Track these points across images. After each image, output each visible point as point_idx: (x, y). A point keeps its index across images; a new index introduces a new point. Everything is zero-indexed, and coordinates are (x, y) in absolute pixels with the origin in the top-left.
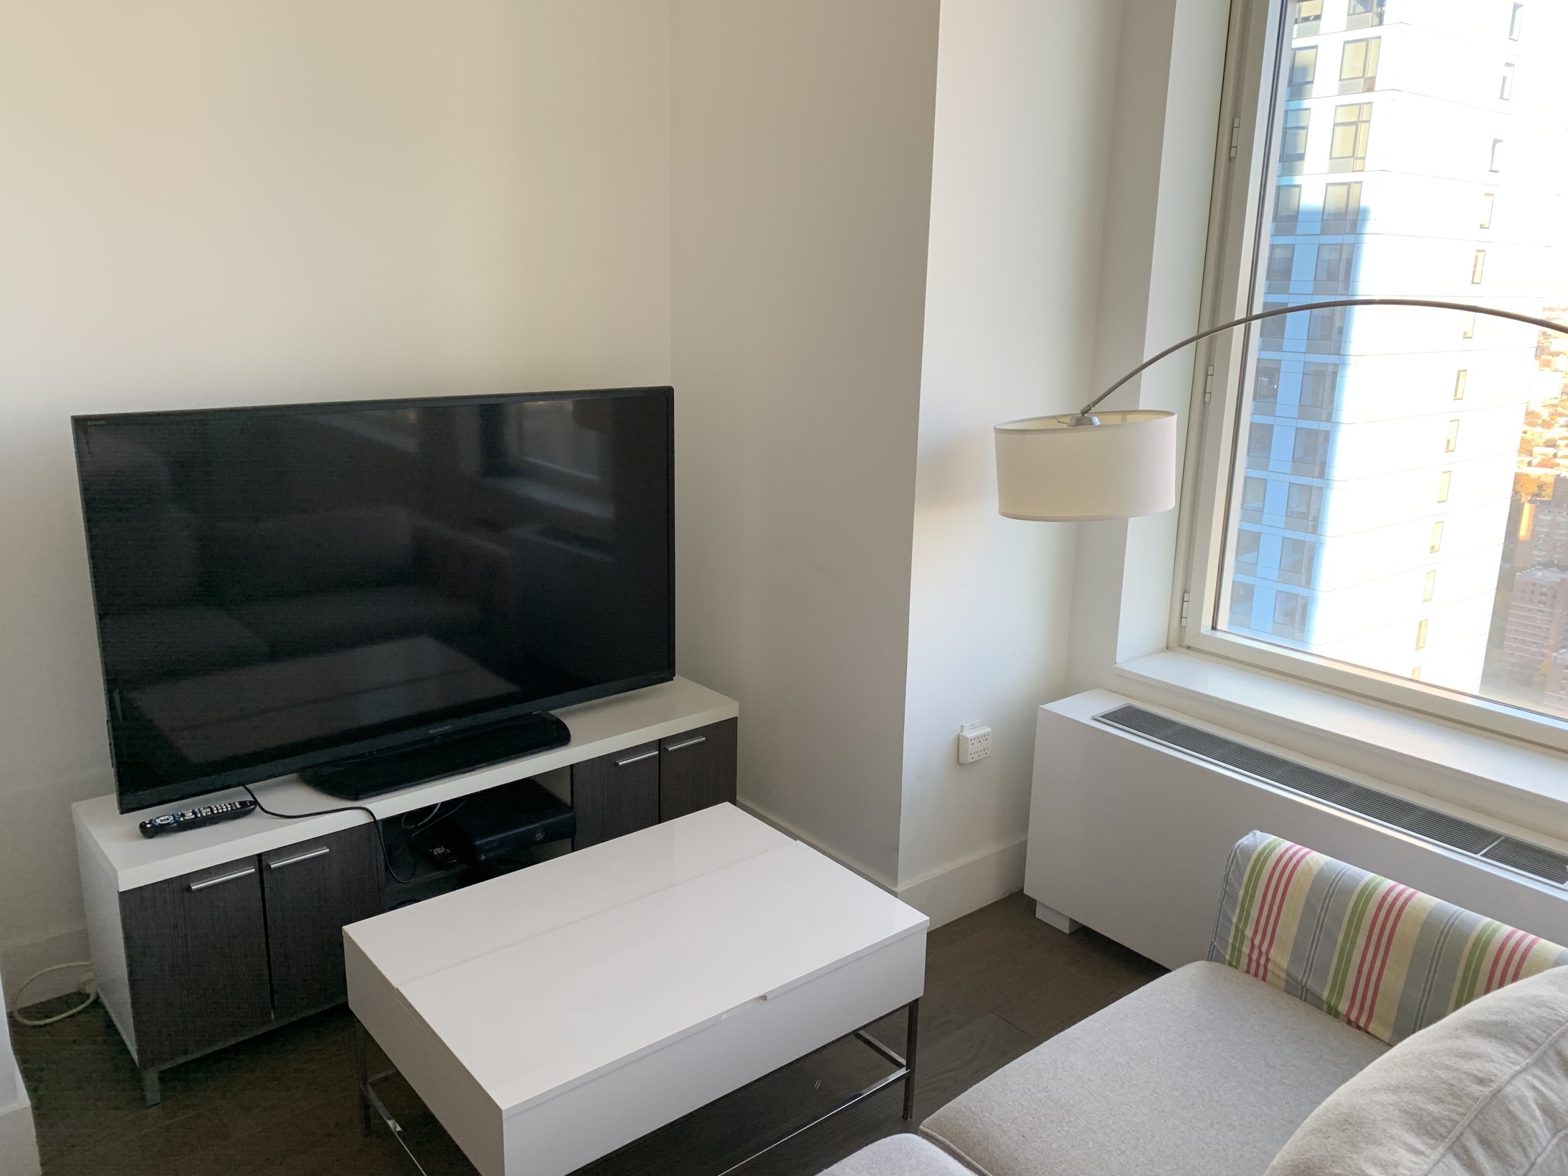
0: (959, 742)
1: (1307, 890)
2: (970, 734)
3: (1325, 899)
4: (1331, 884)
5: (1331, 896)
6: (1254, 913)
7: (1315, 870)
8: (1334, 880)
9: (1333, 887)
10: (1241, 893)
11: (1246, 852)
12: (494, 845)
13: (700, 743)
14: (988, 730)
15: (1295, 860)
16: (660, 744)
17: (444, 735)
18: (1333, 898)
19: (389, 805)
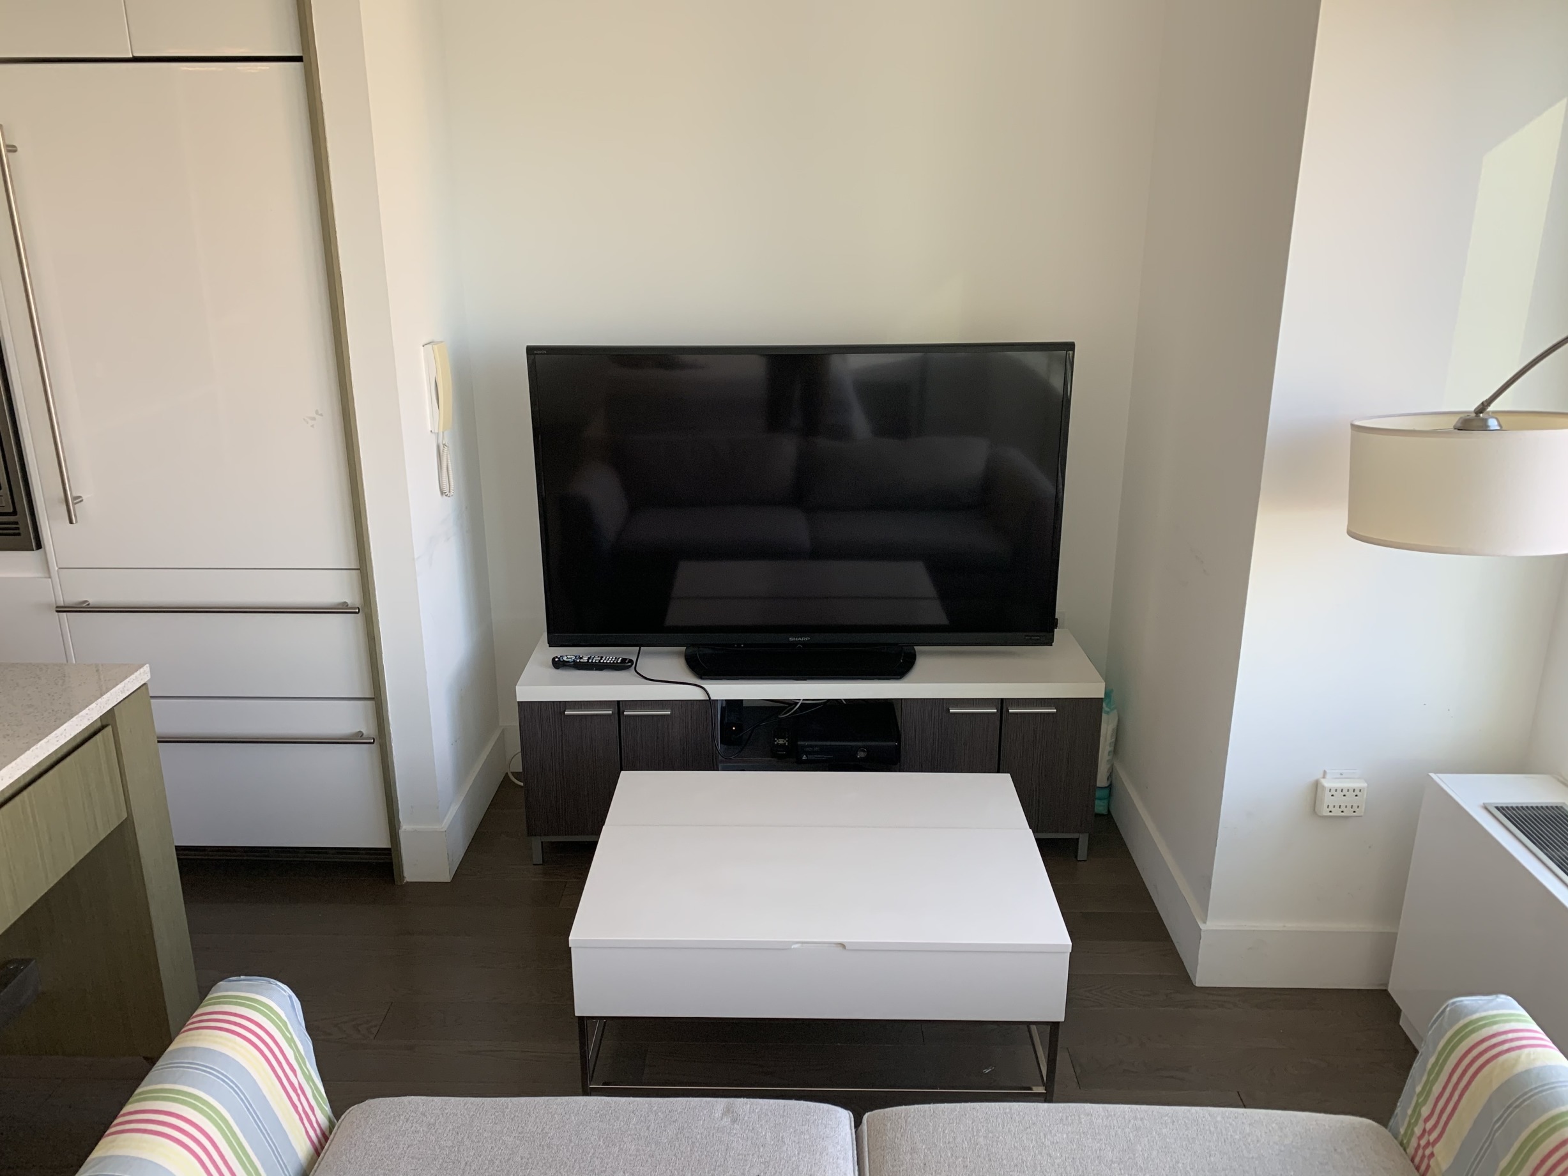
0: (1316, 786)
1: (1495, 1086)
2: (1327, 783)
3: (1509, 1107)
4: (1526, 1093)
5: (1516, 1107)
6: (1437, 1089)
7: (1520, 1068)
8: (1531, 1090)
9: (1525, 1097)
10: (1432, 1060)
11: (1458, 1013)
12: (816, 749)
13: (1048, 714)
14: (1363, 785)
15: (1506, 1046)
16: (1002, 703)
17: (804, 644)
18: (1518, 1110)
19: (724, 690)
